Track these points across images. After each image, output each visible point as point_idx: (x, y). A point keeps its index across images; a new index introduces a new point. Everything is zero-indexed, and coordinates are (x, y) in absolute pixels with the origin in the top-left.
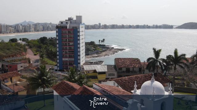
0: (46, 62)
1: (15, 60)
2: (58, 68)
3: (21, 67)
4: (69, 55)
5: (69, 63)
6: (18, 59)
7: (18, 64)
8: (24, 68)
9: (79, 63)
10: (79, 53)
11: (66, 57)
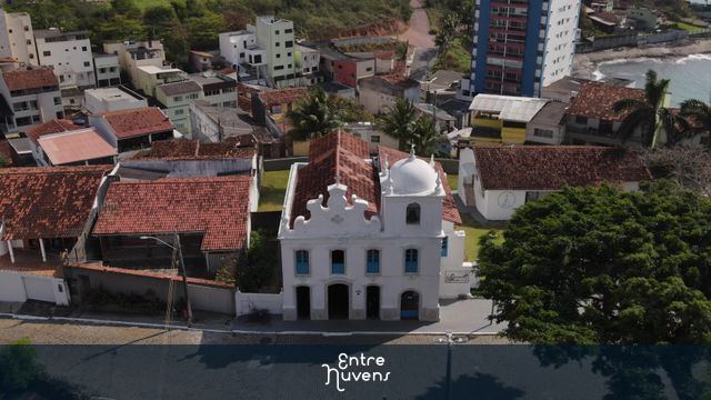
0: (455, 63)
1: (364, 46)
2: (473, 87)
3: (368, 69)
4: (510, 50)
5: (508, 75)
6: (372, 42)
7: (360, 59)
8: (377, 74)
9: (539, 80)
10: (540, 46)
11: (499, 55)
